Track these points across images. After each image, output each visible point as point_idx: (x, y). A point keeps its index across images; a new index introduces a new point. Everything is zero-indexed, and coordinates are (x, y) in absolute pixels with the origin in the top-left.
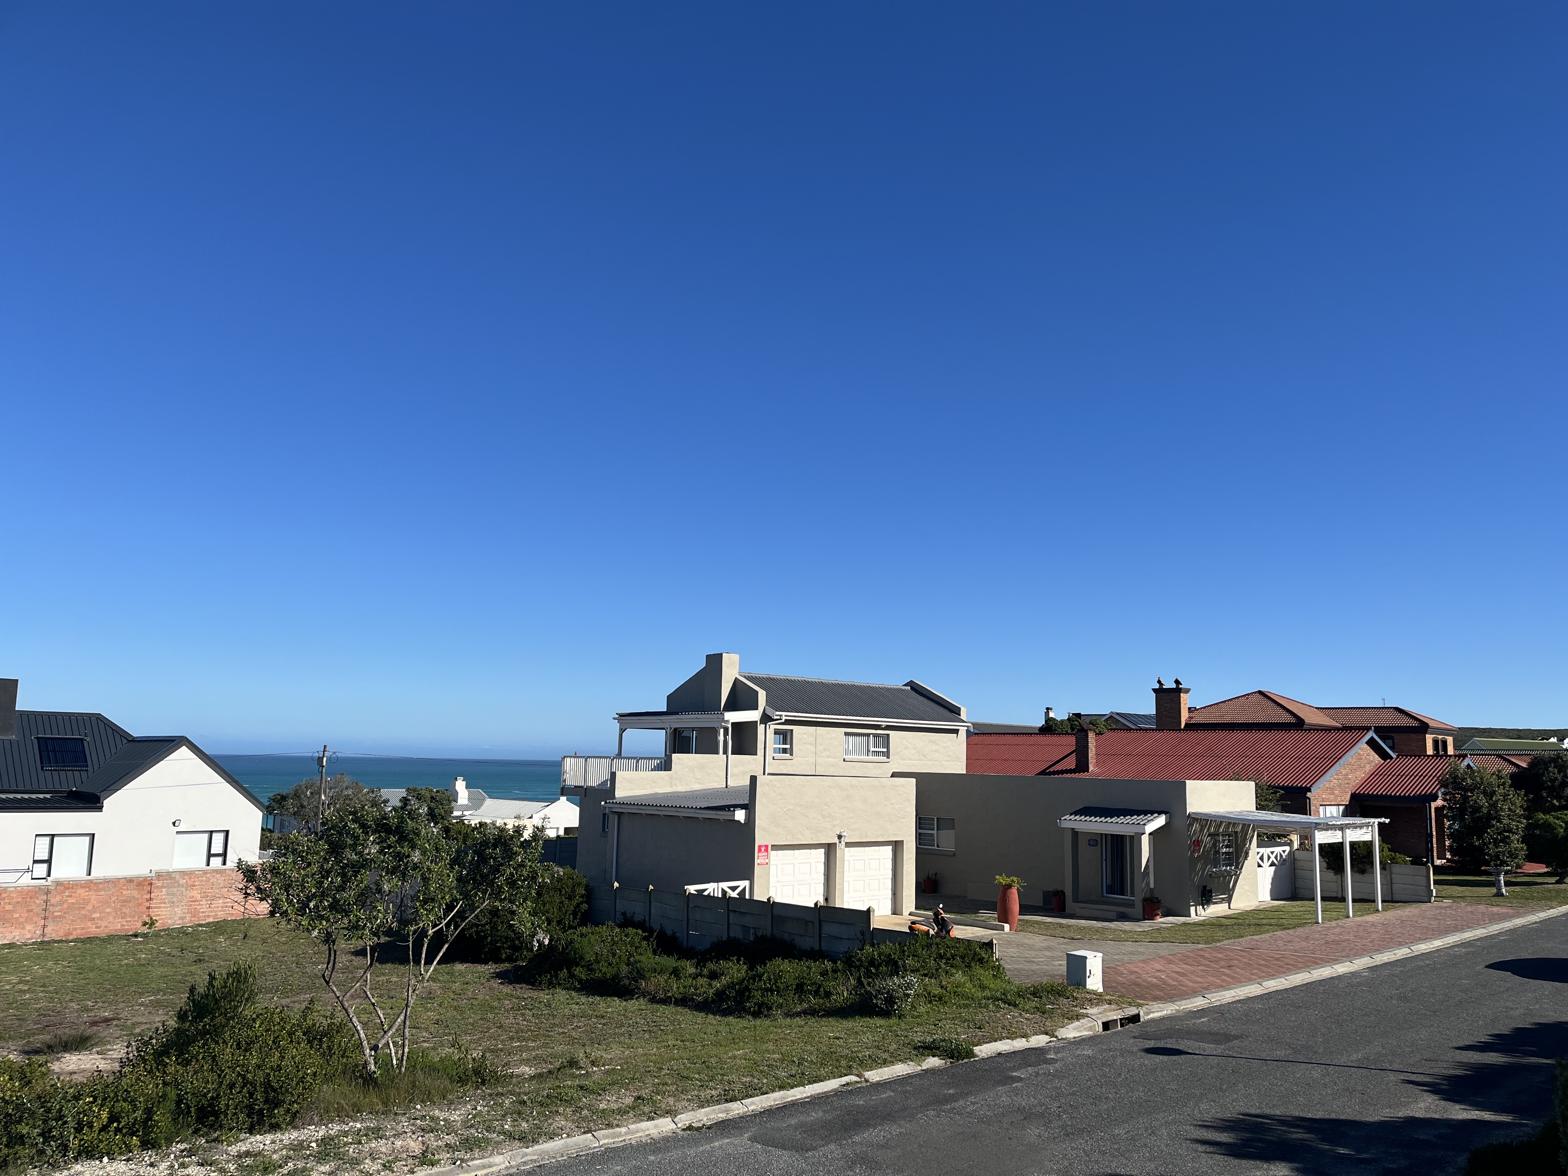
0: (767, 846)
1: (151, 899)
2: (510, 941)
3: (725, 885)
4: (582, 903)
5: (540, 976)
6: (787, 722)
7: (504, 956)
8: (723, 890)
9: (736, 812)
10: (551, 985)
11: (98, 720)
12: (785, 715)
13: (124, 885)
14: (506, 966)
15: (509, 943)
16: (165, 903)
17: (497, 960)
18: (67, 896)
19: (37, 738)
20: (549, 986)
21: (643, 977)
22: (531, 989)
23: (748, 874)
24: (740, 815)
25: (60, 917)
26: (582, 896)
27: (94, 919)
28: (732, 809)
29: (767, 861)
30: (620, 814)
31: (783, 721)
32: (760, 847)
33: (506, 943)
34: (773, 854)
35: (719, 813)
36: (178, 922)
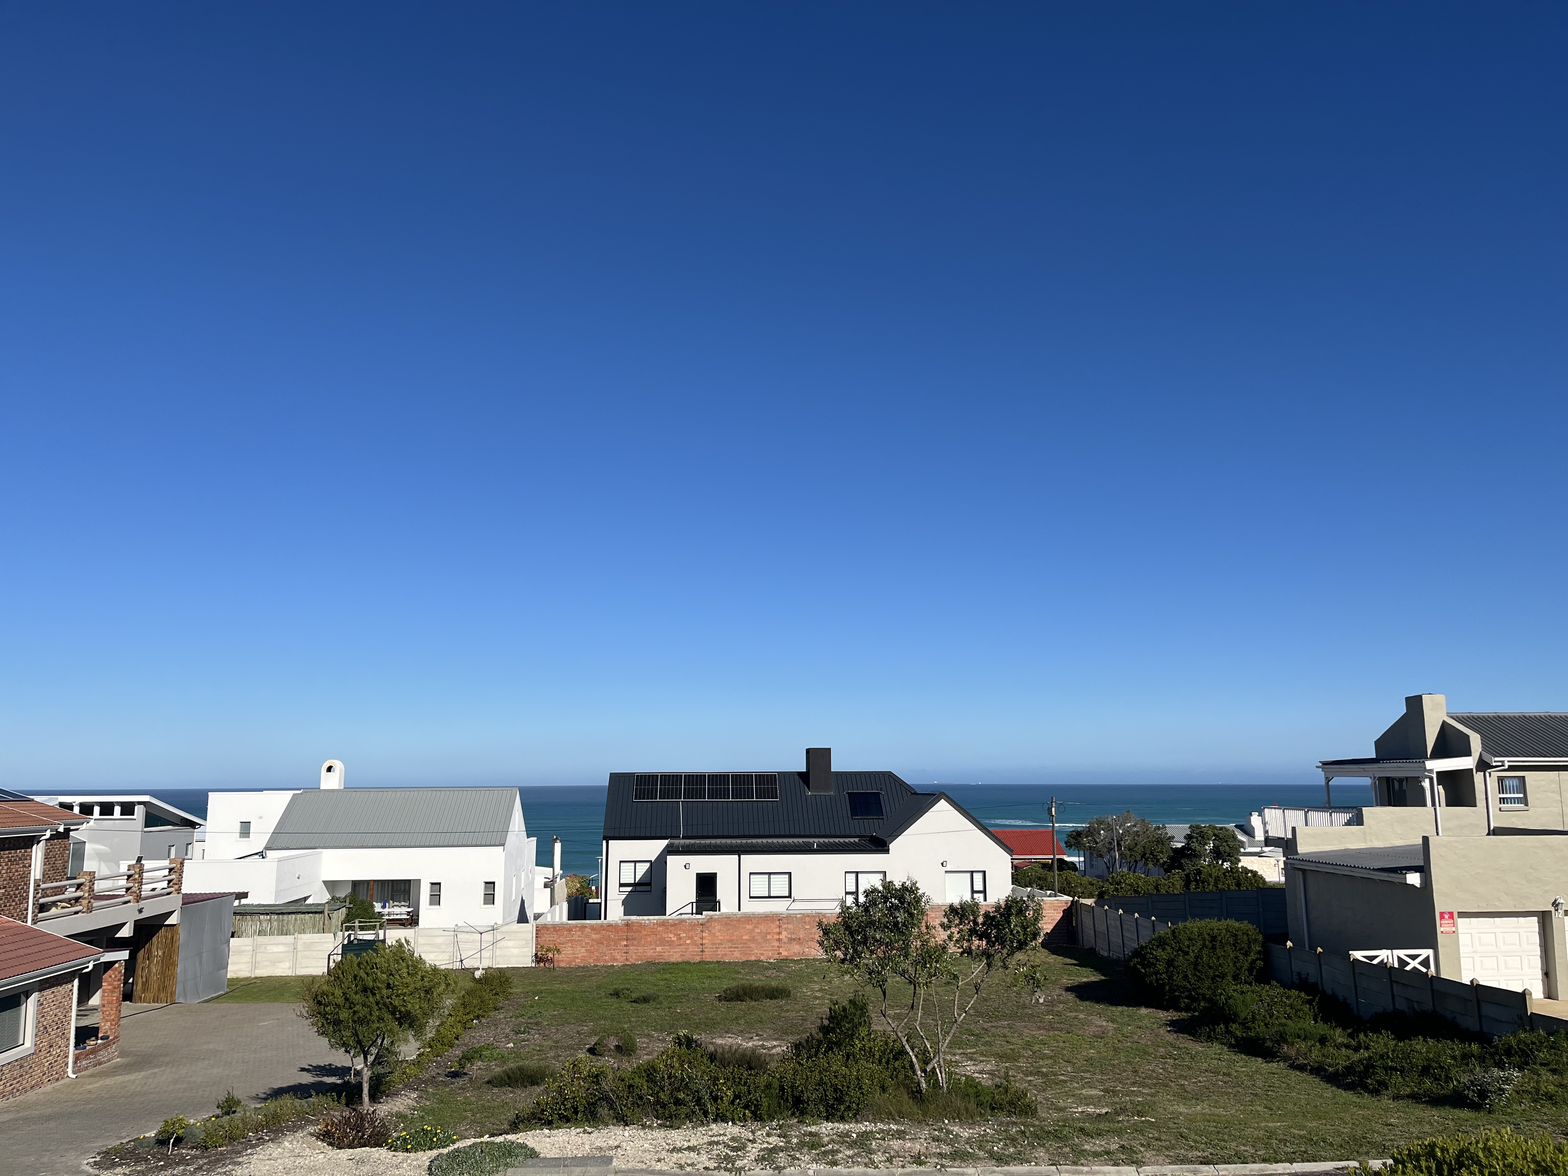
0: (1451, 915)
2: (1187, 991)
3: (1402, 953)
4: (1257, 959)
5: (1200, 1028)
6: (1511, 768)
7: (1183, 1005)
8: (1399, 958)
9: (1407, 875)
10: (1210, 1038)
11: (888, 778)
12: (1507, 761)
14: (1184, 1015)
15: (1186, 993)
17: (1178, 1009)
19: (848, 793)
20: (1208, 1038)
21: (1285, 1041)
22: (1192, 1040)
23: (1432, 944)
24: (1414, 879)
26: (1259, 952)
28: (1404, 872)
29: (1454, 929)
30: (1304, 871)
31: (1506, 767)
32: (1442, 914)
33: (1183, 992)
34: (1461, 922)
35: (1392, 875)
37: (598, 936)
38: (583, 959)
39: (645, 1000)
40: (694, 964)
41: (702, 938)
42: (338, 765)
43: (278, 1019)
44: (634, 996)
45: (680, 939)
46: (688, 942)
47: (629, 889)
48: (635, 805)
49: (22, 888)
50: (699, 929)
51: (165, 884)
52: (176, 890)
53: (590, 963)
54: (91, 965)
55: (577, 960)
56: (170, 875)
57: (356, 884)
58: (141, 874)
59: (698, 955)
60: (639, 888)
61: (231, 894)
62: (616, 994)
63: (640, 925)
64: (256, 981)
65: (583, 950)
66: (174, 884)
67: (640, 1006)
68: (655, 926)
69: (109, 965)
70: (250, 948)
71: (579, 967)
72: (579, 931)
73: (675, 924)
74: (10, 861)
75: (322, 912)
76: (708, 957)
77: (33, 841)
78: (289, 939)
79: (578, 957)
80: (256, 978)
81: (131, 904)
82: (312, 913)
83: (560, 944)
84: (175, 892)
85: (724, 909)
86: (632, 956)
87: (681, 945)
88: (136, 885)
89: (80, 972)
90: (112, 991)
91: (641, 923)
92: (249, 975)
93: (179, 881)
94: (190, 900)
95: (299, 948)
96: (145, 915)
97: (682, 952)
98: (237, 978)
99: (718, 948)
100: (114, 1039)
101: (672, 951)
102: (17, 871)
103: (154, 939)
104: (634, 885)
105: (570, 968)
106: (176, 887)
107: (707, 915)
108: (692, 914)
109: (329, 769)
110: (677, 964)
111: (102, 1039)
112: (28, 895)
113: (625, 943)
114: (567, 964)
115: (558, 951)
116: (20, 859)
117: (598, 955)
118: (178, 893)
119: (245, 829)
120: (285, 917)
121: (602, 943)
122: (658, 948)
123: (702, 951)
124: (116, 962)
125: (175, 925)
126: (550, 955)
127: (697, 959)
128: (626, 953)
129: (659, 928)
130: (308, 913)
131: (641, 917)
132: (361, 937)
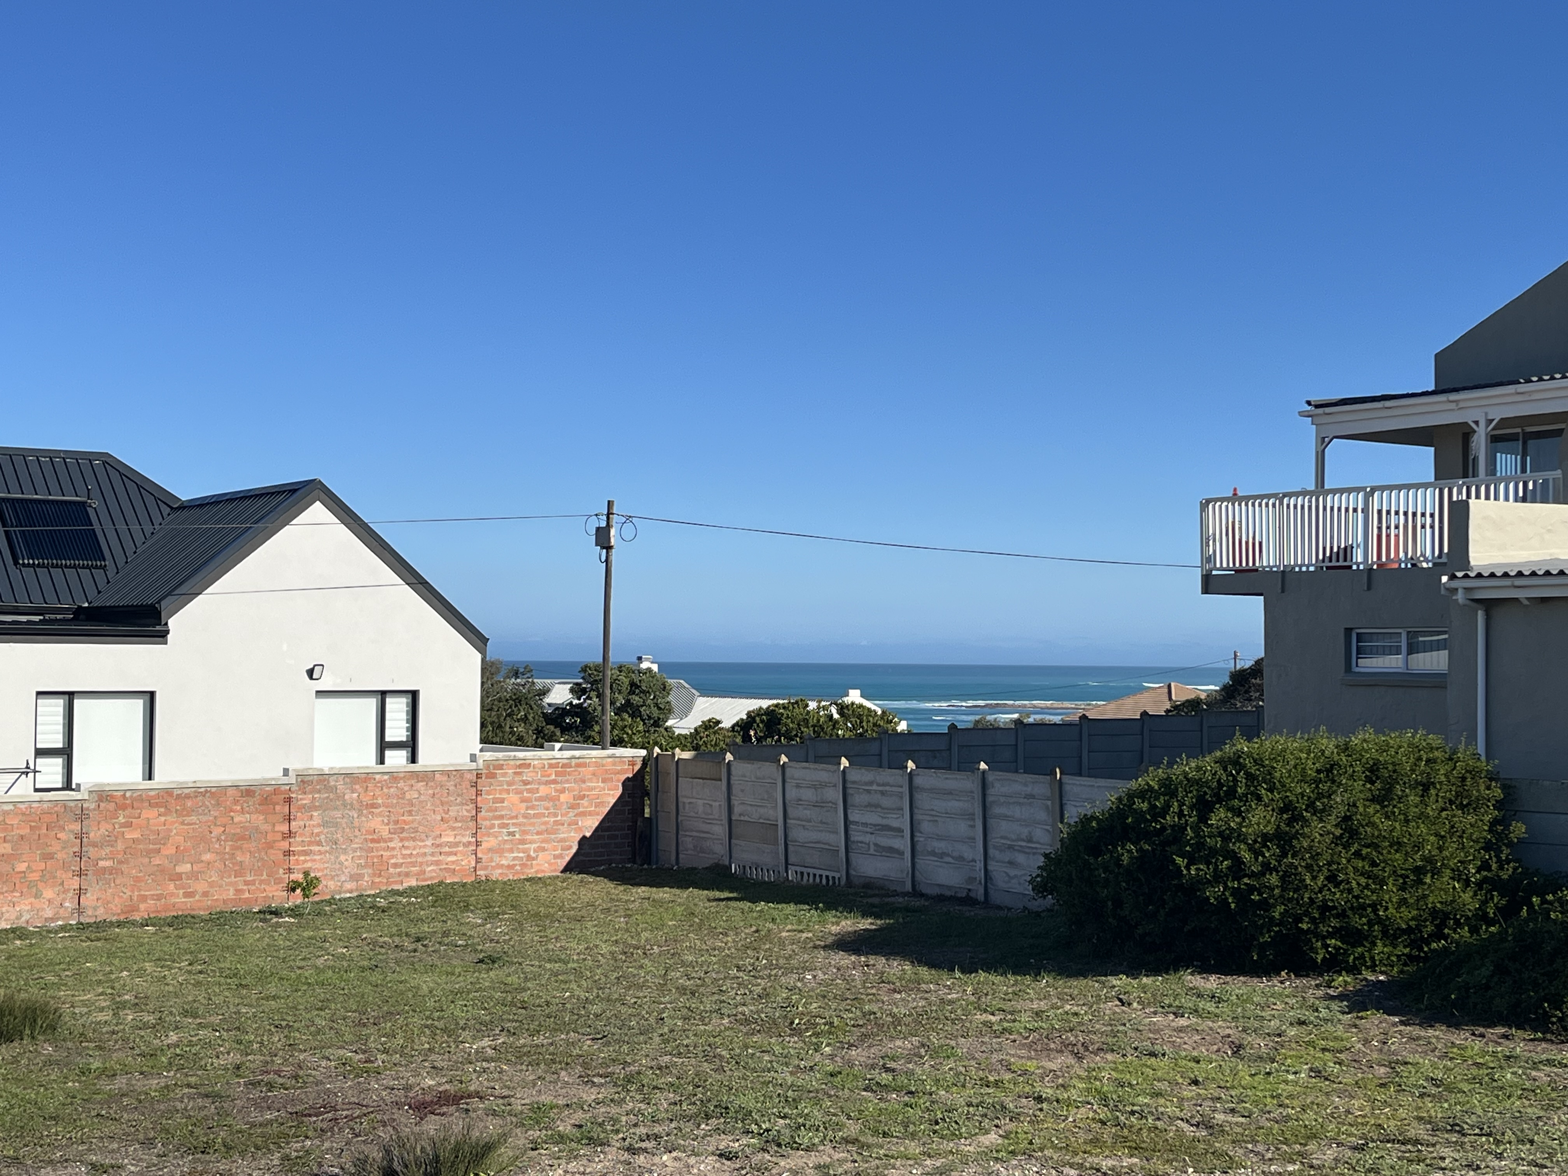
1: (290, 834)
11: (103, 470)
13: (236, 802)
16: (319, 843)
18: (122, 825)
25: (110, 870)
27: (179, 876)
36: (348, 886)
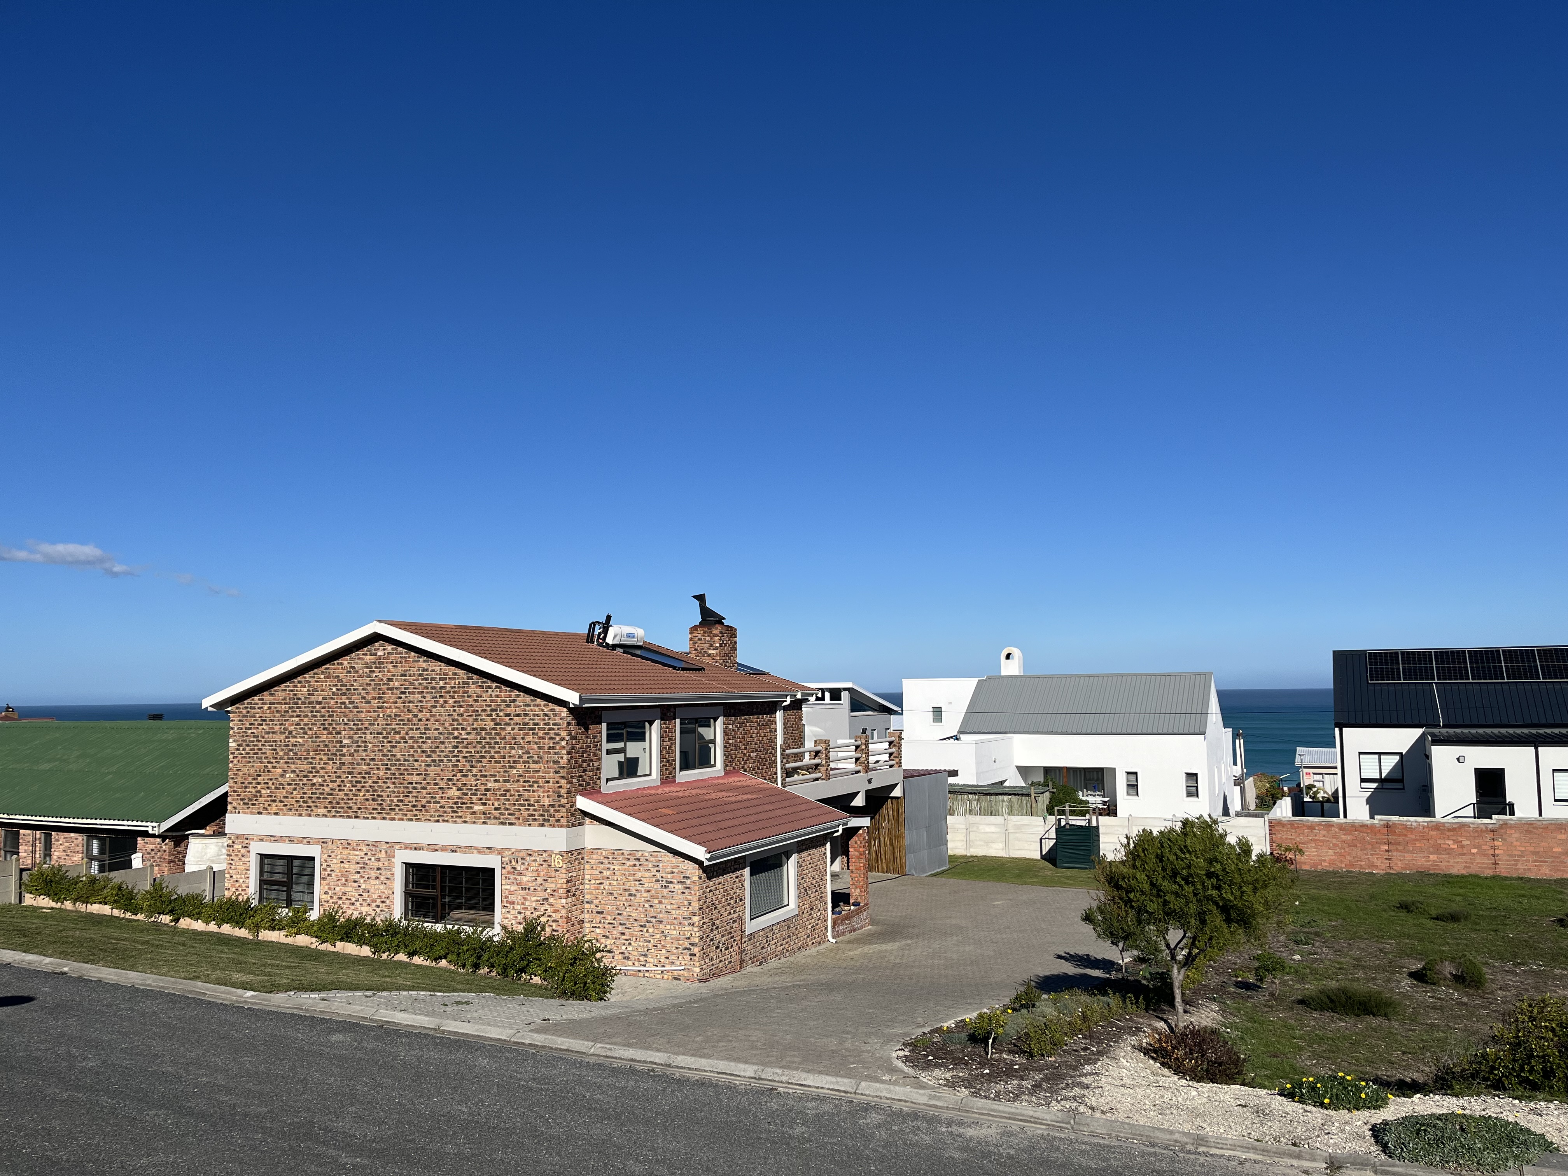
37: (1349, 837)
38: (1332, 862)
39: (1454, 918)
40: (1486, 878)
41: (1494, 847)
42: (1016, 652)
43: (1010, 900)
44: (1434, 913)
45: (1463, 847)
46: (1474, 851)
47: (1375, 785)
48: (1371, 688)
49: (770, 753)
50: (1489, 836)
51: (886, 757)
52: (897, 763)
53: (1341, 868)
54: (840, 829)
55: (1323, 864)
56: (890, 748)
57: (1047, 770)
58: (867, 747)
59: (1490, 868)
60: (1386, 785)
61: (944, 771)
62: (1405, 907)
63: (1405, 826)
64: (972, 859)
65: (1331, 852)
66: (895, 757)
67: (1452, 925)
68: (1426, 830)
69: (856, 829)
70: (964, 827)
71: (1328, 872)
72: (1323, 830)
73: (1454, 829)
74: (759, 725)
75: (1028, 795)
76: (1504, 870)
77: (776, 707)
78: (999, 820)
79: (1325, 860)
80: (972, 856)
81: (861, 774)
82: (1018, 795)
83: (1302, 843)
84: (896, 765)
85: (1518, 813)
86: (1396, 864)
87: (1464, 854)
88: (864, 756)
89: (830, 836)
90: (859, 858)
91: (1406, 825)
92: (965, 853)
93: (899, 754)
94: (910, 775)
95: (1011, 830)
96: (874, 785)
97: (1466, 863)
98: (954, 855)
99: (1518, 861)
100: (864, 906)
101: (1452, 861)
102: (765, 735)
103: (882, 810)
104: (1380, 781)
105: (1316, 871)
106: (897, 760)
107: (1498, 820)
108: (1475, 817)
109: (1008, 657)
110: (1463, 876)
111: (854, 905)
112: (776, 759)
113: (1386, 847)
114: (1311, 867)
115: (1301, 851)
116: (767, 724)
117: (1350, 859)
118: (899, 766)
119: (937, 712)
120: (993, 797)
121: (1356, 846)
122: (1431, 856)
123: (1495, 864)
124: (860, 828)
125: (899, 798)
126: (1290, 855)
127: (1489, 873)
128: (1389, 859)
129: (1431, 833)
130: (1015, 795)
131: (1405, 818)
132: (1074, 823)
